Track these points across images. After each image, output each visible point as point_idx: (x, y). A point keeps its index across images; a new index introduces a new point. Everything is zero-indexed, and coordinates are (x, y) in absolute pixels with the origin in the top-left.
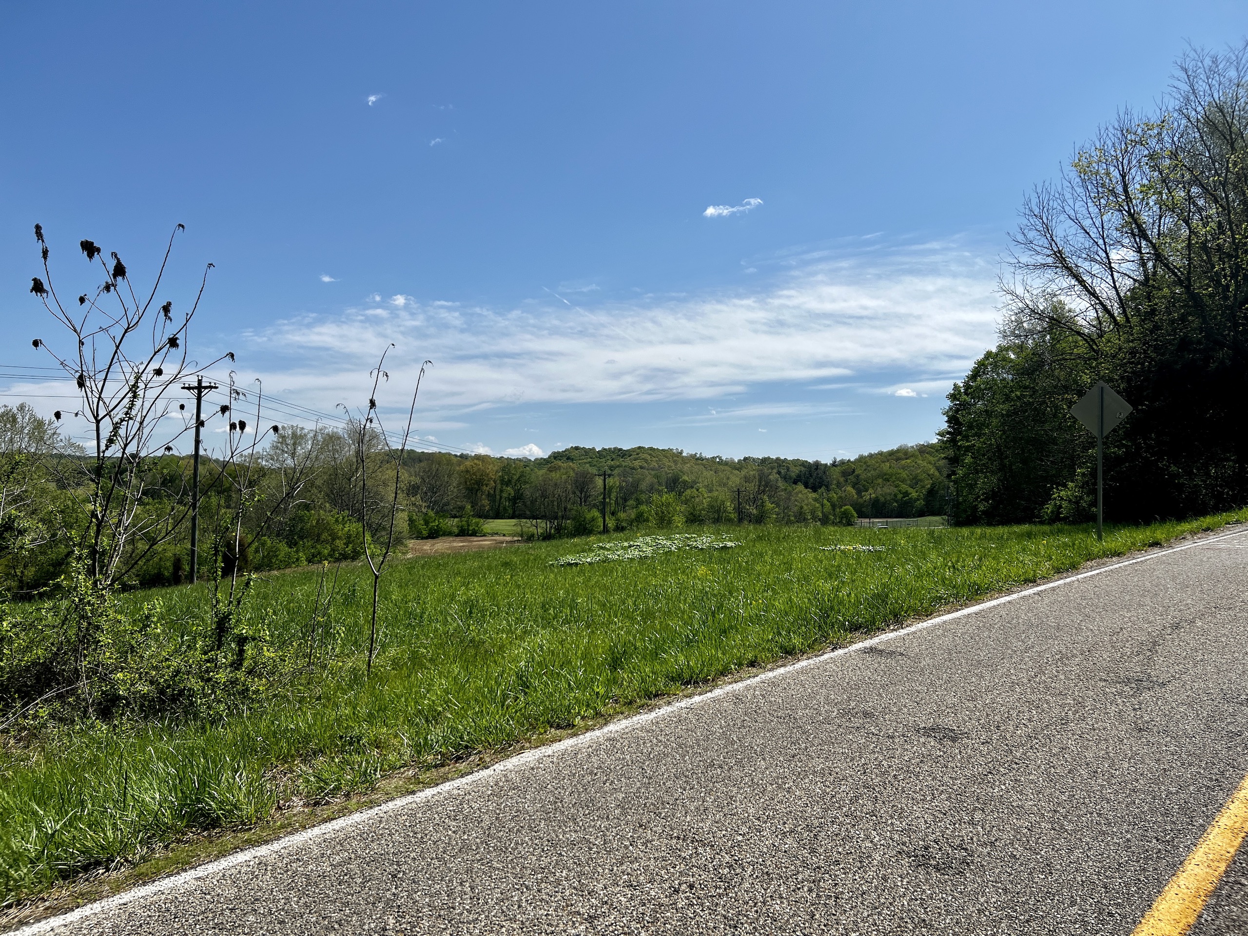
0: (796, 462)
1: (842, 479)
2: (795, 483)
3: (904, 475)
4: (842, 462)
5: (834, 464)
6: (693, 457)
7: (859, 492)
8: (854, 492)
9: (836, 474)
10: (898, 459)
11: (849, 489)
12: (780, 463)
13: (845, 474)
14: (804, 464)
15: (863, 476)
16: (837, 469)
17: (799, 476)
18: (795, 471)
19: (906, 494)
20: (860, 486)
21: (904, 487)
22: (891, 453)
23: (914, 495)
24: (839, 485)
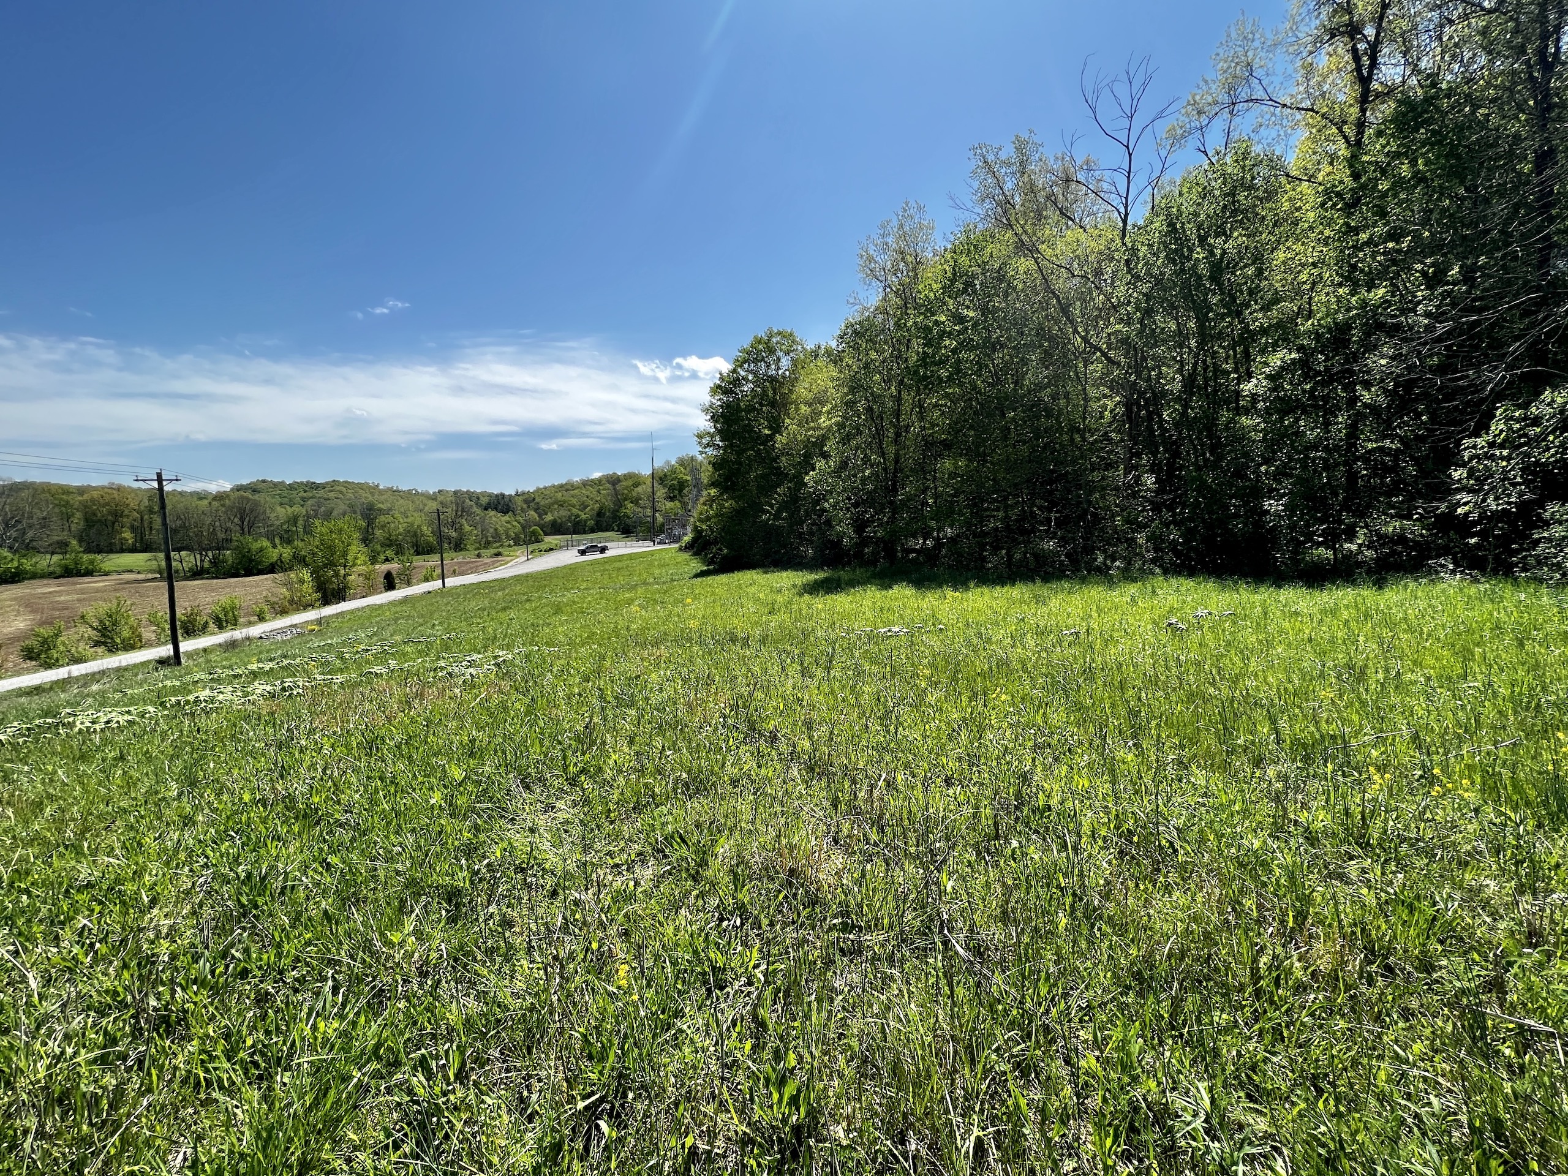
0: (484, 494)
1: (525, 506)
2: (486, 509)
3: (574, 501)
4: (523, 493)
5: (517, 494)
6: (391, 489)
7: (540, 516)
8: (536, 515)
9: (519, 501)
10: (567, 490)
11: (532, 513)
12: (471, 495)
13: (526, 501)
14: (490, 495)
15: (542, 503)
16: (520, 498)
17: (489, 504)
18: (484, 501)
19: (577, 516)
20: (541, 511)
21: (574, 511)
22: (561, 486)
23: (583, 517)
24: (522, 510)
